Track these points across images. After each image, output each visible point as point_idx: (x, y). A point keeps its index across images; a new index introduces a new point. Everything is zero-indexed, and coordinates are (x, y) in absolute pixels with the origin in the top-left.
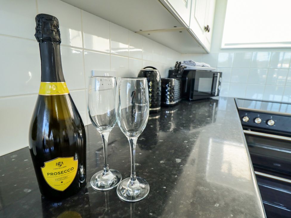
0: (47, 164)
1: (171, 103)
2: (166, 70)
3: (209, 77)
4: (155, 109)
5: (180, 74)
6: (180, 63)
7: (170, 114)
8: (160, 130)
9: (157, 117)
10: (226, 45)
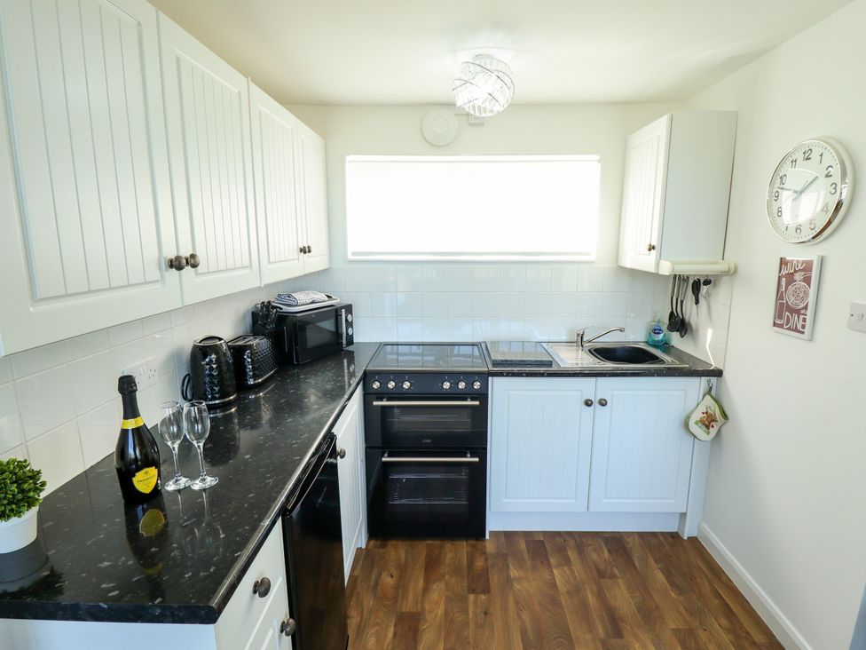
0: (137, 474)
1: (257, 381)
2: (244, 316)
3: (329, 319)
4: (227, 400)
5: (272, 322)
6: (269, 302)
7: (257, 399)
8: (240, 428)
9: (233, 410)
10: (354, 254)
